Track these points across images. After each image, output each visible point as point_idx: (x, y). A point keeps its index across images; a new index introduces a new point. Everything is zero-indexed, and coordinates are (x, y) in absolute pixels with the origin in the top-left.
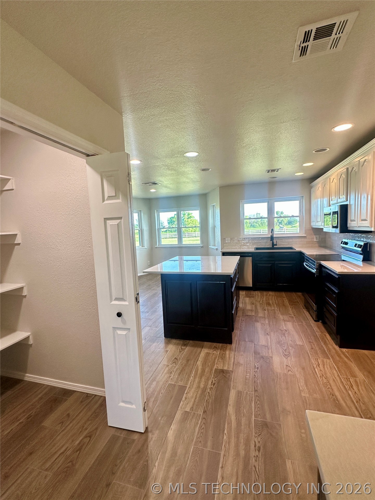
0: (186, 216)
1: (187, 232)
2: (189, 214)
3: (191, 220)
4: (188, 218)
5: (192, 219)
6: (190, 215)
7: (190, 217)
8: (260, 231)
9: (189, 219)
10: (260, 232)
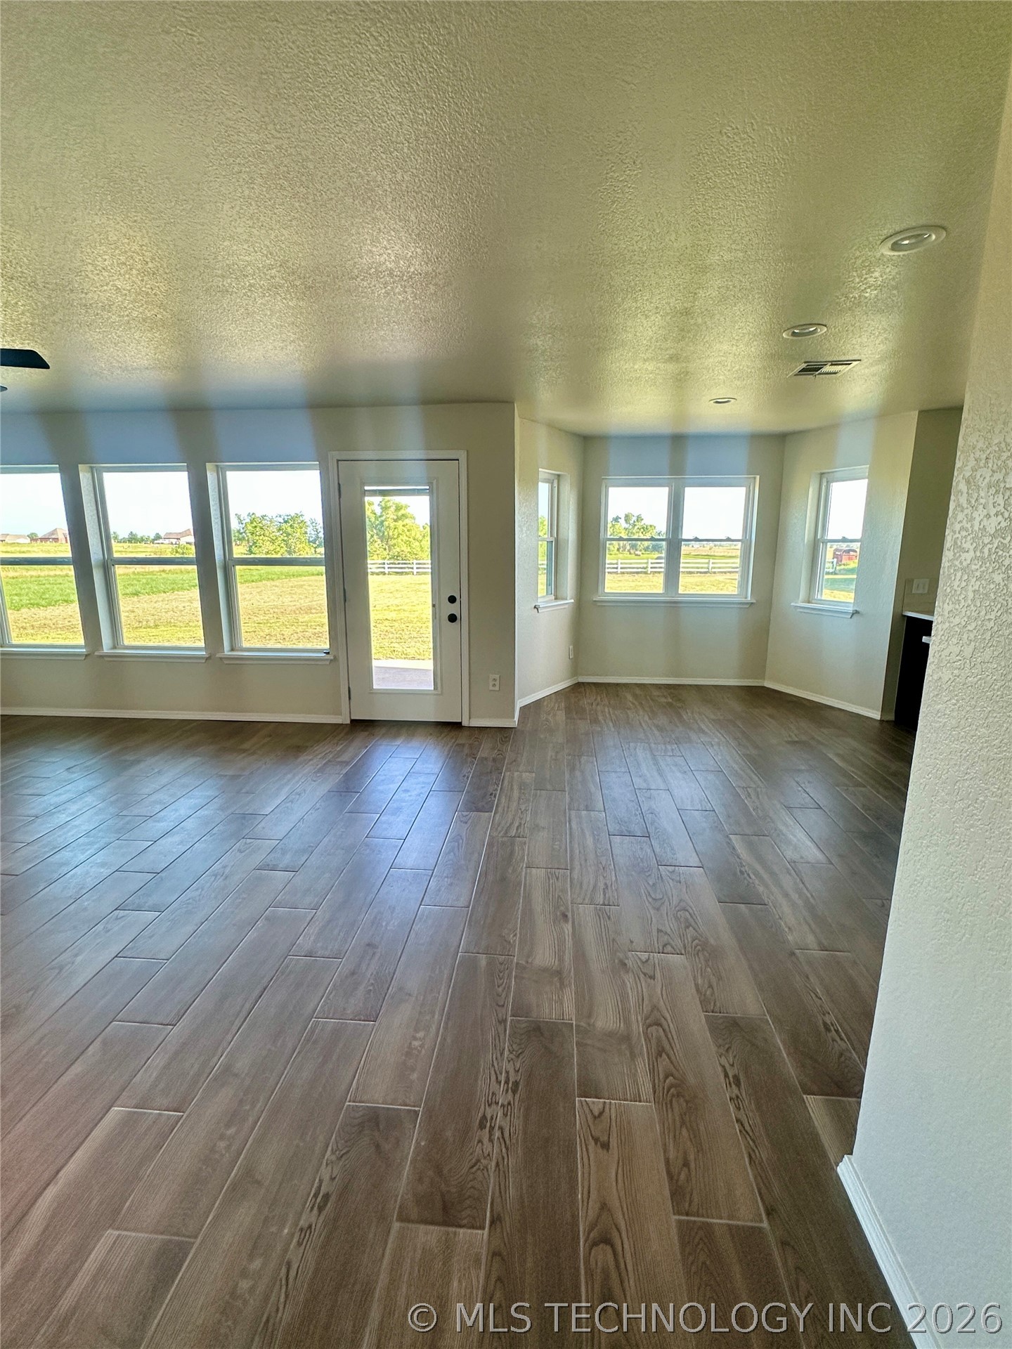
0: (390, 512)
1: (416, 559)
2: (398, 508)
3: (403, 526)
4: (395, 517)
5: (407, 521)
6: (402, 512)
7: (403, 515)
8: (617, 564)
9: (400, 523)
10: (615, 566)
